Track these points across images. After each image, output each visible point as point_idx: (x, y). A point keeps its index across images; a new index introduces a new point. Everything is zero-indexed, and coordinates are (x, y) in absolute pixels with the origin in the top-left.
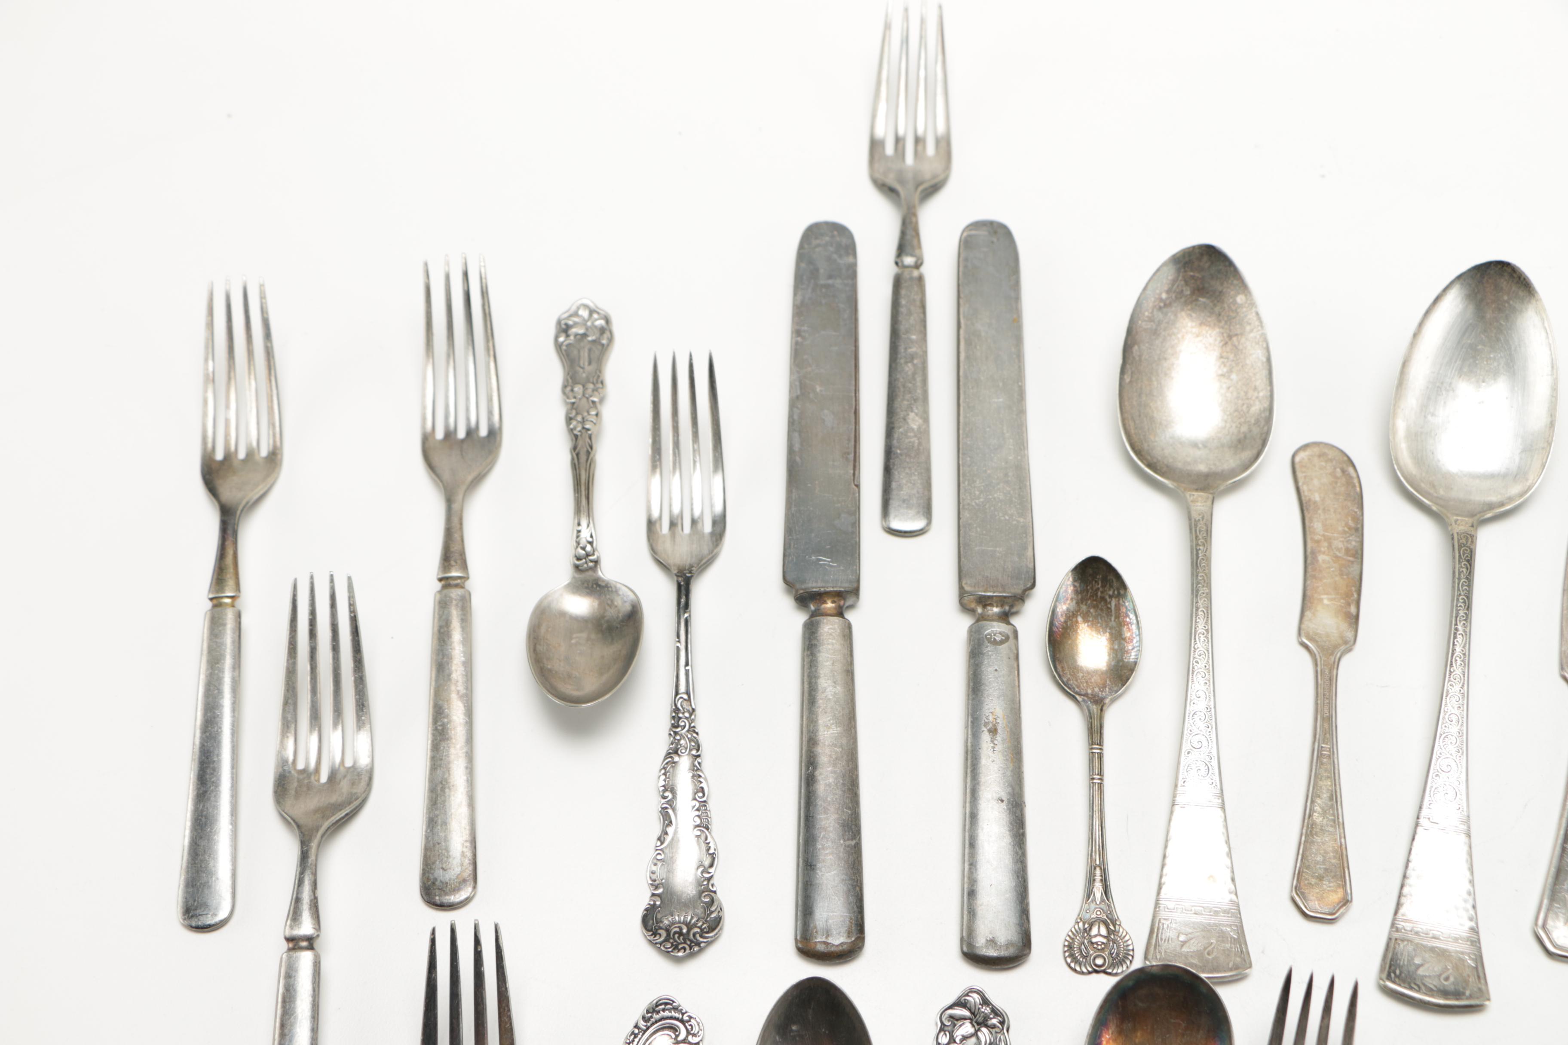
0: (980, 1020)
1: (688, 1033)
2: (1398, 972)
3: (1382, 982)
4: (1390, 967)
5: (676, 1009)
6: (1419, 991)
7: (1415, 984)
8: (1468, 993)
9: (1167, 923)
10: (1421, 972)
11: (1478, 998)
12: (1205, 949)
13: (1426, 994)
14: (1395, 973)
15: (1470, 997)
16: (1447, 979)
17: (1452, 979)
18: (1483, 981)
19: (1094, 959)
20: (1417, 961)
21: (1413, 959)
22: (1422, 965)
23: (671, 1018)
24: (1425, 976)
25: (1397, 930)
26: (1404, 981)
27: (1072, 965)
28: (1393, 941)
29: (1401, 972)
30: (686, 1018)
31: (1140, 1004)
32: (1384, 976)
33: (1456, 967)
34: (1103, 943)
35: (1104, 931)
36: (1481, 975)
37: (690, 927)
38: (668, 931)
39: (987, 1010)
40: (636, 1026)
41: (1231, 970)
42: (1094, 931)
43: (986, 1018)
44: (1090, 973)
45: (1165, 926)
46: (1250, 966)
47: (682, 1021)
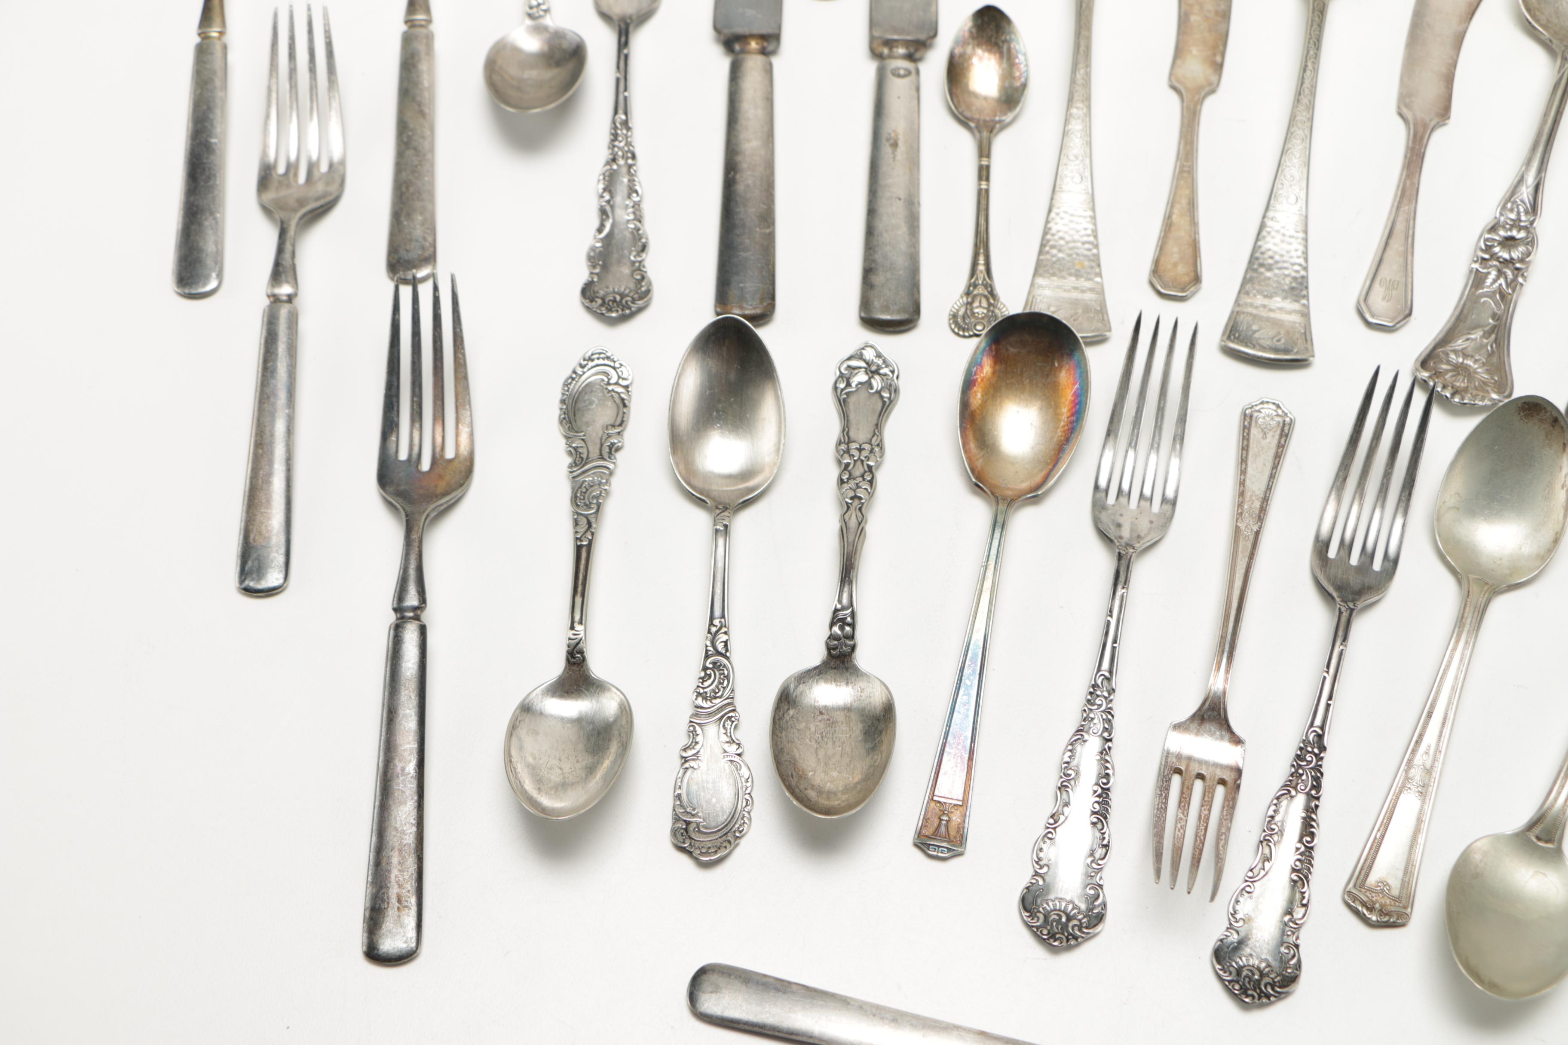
0: (874, 368)
1: (619, 377)
2: (1237, 335)
3: (1223, 343)
4: (1231, 331)
5: (608, 358)
6: (1254, 347)
7: (1251, 343)
8: (1295, 350)
9: (1039, 299)
10: (1257, 335)
11: (1304, 354)
12: (1071, 317)
13: (1260, 350)
14: (1234, 335)
15: (1297, 353)
16: (1279, 340)
17: (1283, 341)
18: (1309, 343)
19: (975, 325)
20: (1255, 327)
21: (1251, 326)
22: (1258, 331)
23: (605, 365)
24: (1261, 338)
25: (1239, 305)
26: (1242, 342)
27: (956, 330)
28: (1235, 313)
29: (1239, 336)
30: (617, 365)
31: (1012, 350)
32: (1225, 338)
33: (1288, 333)
34: (983, 313)
35: (984, 304)
36: (1309, 338)
37: (623, 296)
38: (603, 299)
39: (880, 362)
40: (574, 372)
41: (1093, 331)
42: (976, 304)
43: (879, 367)
44: (970, 336)
45: (1038, 300)
46: (1110, 330)
47: (614, 368)
